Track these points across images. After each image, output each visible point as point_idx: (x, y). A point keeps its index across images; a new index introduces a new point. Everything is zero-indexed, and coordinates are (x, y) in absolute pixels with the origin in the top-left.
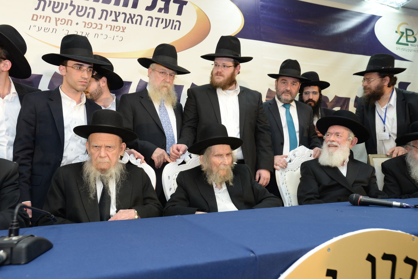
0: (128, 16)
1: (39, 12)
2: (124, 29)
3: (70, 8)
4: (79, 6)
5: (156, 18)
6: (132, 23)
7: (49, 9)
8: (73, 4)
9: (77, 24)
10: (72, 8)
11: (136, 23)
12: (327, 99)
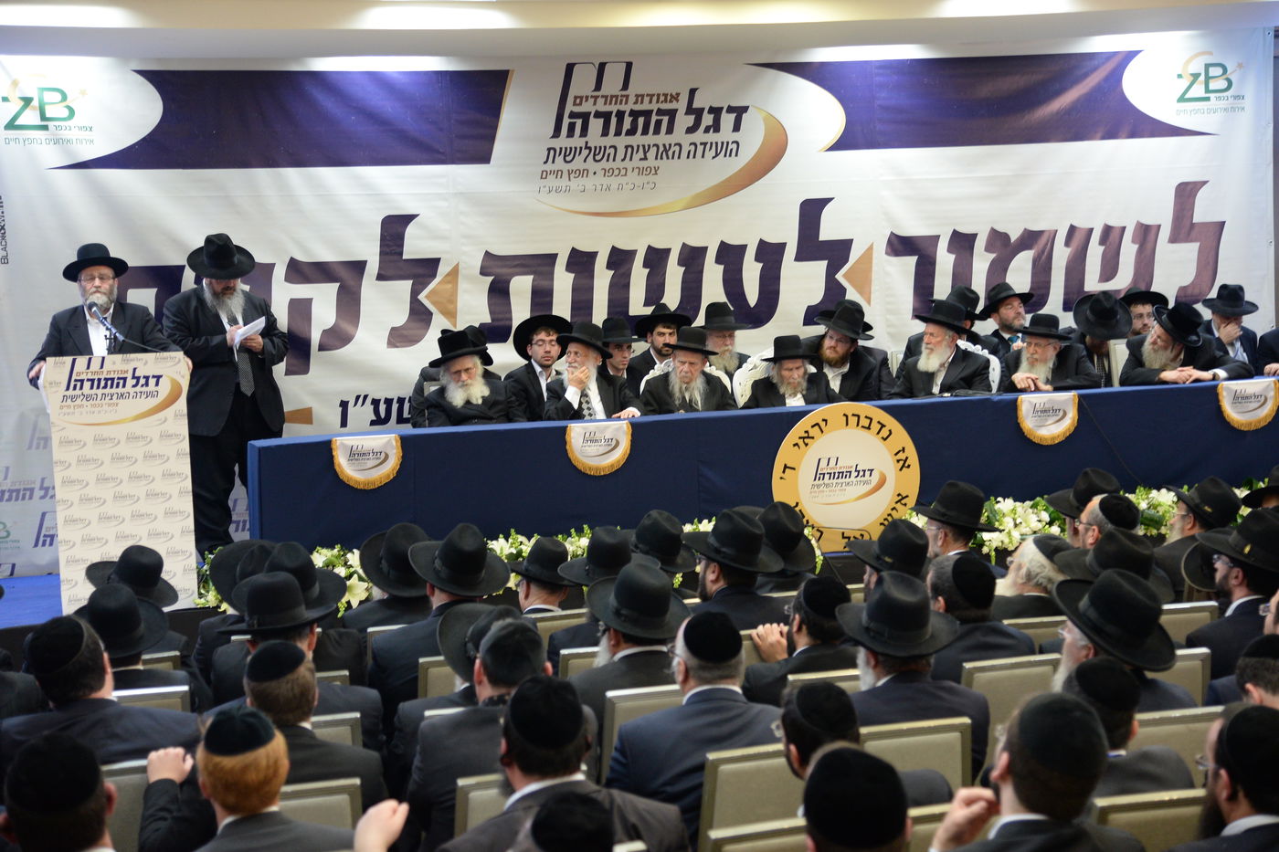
0: (661, 149)
1: (549, 166)
2: (656, 169)
3: (585, 152)
4: (596, 148)
5: (701, 144)
6: (668, 158)
7: (559, 159)
8: (589, 146)
9: (595, 173)
10: (588, 151)
11: (673, 158)
12: (1005, 236)
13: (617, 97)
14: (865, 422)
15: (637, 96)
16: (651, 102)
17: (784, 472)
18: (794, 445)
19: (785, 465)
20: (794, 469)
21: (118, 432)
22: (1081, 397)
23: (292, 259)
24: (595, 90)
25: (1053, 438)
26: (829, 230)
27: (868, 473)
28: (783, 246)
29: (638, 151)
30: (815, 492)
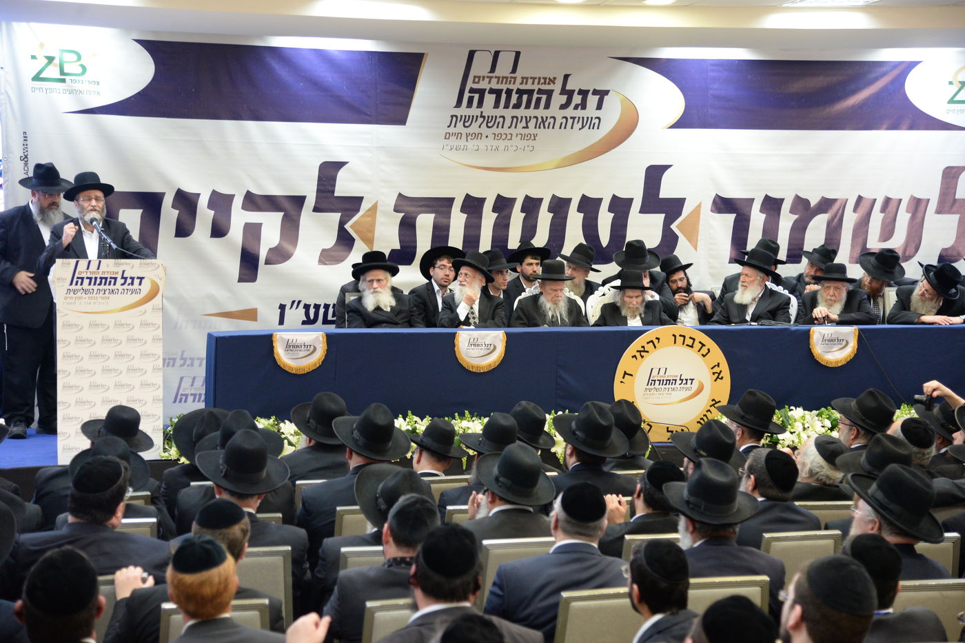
0: (540, 120)
1: (452, 130)
2: (535, 136)
3: (480, 120)
4: (488, 117)
5: (571, 118)
6: (544, 128)
7: (460, 125)
8: (483, 115)
9: (487, 137)
10: (482, 119)
11: (548, 128)
12: (807, 202)
13: (507, 78)
14: (689, 342)
15: (523, 78)
16: (533, 83)
17: (623, 377)
18: (633, 357)
19: (625, 372)
20: (631, 375)
21: (108, 319)
22: (860, 330)
23: (248, 192)
24: (490, 72)
25: (837, 362)
26: (667, 190)
27: (689, 382)
28: (631, 200)
29: (521, 121)
30: (647, 394)
